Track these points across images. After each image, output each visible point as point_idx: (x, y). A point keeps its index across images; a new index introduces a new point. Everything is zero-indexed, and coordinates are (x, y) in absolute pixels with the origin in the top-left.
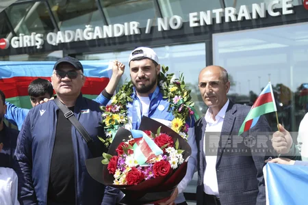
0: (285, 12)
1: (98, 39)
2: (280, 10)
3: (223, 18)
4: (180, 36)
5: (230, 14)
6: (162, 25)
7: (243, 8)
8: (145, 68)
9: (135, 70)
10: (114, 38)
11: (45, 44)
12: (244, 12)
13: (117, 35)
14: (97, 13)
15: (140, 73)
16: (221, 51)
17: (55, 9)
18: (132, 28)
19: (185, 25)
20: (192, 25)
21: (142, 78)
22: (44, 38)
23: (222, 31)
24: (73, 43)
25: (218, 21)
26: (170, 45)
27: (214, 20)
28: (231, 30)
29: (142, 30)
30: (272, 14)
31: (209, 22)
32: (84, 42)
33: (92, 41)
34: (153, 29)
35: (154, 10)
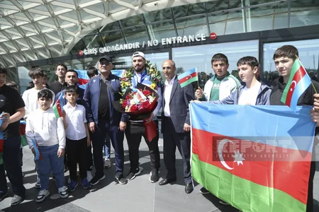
0: (203, 39)
1: (122, 50)
2: (201, 38)
3: (176, 41)
4: (158, 49)
5: (179, 39)
6: (150, 44)
7: (185, 37)
8: (139, 61)
9: (135, 61)
10: (128, 50)
11: (99, 53)
12: (185, 39)
13: (130, 48)
14: (122, 39)
15: (137, 63)
16: (176, 56)
17: (104, 38)
18: (137, 45)
19: (160, 44)
20: (163, 44)
21: (138, 65)
22: (98, 50)
23: (176, 47)
24: (110, 52)
25: (174, 42)
26: (154, 53)
27: (172, 42)
28: (180, 46)
29: (141, 46)
30: (197, 40)
31: (170, 43)
32: (116, 51)
33: (119, 51)
34: (145, 45)
35: (148, 38)
